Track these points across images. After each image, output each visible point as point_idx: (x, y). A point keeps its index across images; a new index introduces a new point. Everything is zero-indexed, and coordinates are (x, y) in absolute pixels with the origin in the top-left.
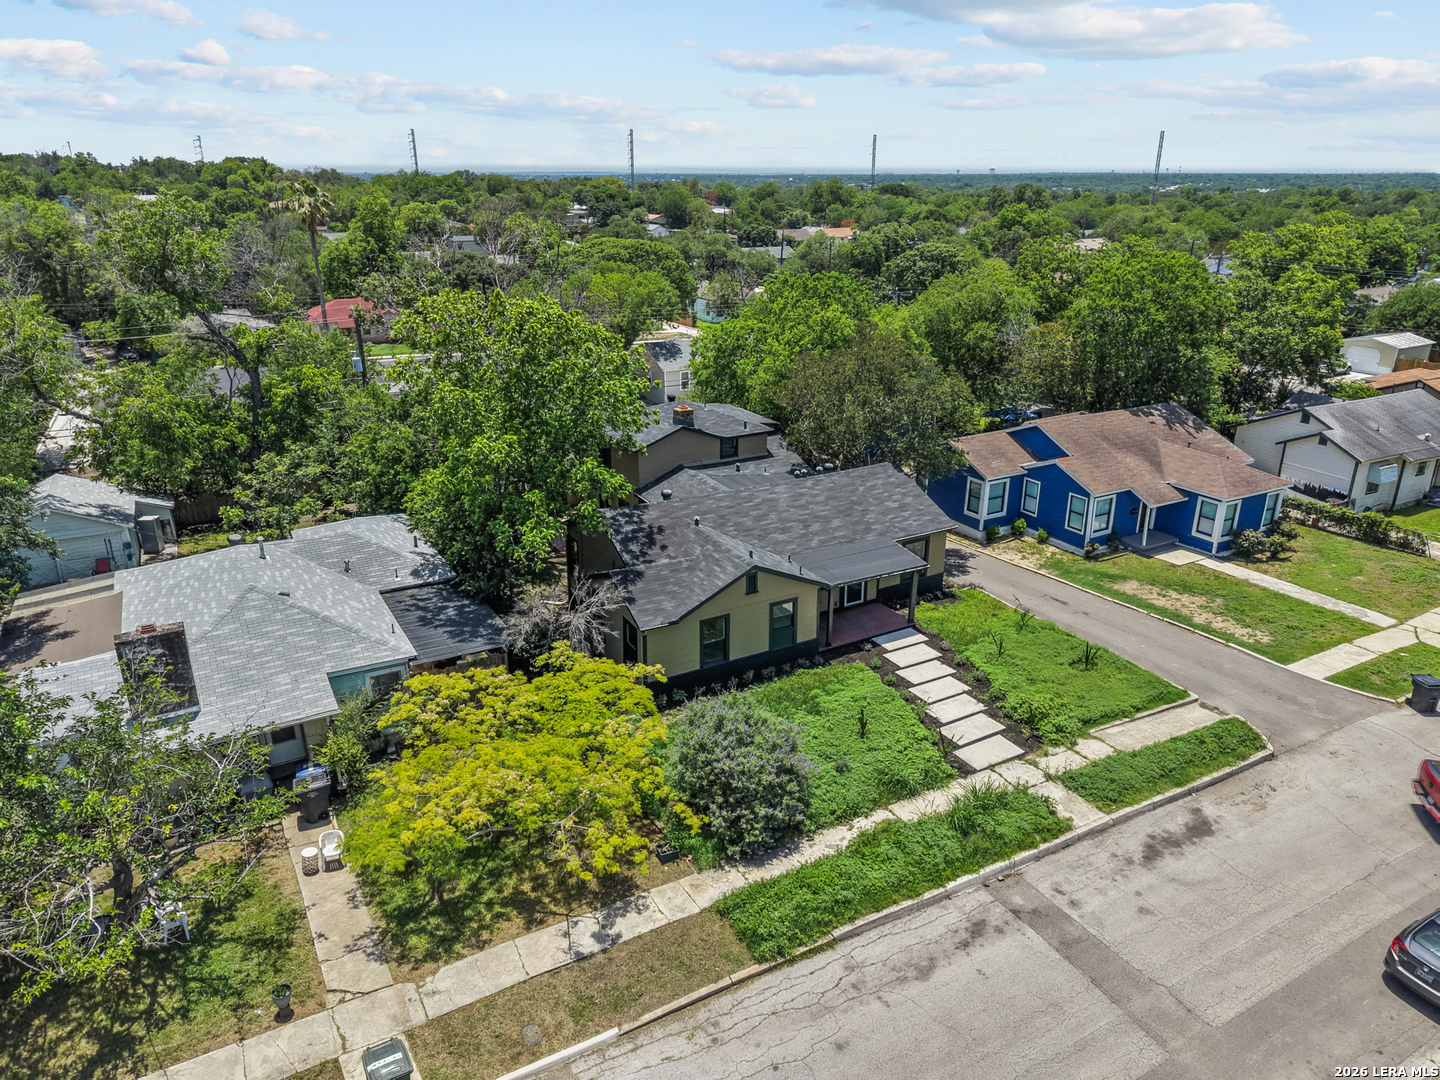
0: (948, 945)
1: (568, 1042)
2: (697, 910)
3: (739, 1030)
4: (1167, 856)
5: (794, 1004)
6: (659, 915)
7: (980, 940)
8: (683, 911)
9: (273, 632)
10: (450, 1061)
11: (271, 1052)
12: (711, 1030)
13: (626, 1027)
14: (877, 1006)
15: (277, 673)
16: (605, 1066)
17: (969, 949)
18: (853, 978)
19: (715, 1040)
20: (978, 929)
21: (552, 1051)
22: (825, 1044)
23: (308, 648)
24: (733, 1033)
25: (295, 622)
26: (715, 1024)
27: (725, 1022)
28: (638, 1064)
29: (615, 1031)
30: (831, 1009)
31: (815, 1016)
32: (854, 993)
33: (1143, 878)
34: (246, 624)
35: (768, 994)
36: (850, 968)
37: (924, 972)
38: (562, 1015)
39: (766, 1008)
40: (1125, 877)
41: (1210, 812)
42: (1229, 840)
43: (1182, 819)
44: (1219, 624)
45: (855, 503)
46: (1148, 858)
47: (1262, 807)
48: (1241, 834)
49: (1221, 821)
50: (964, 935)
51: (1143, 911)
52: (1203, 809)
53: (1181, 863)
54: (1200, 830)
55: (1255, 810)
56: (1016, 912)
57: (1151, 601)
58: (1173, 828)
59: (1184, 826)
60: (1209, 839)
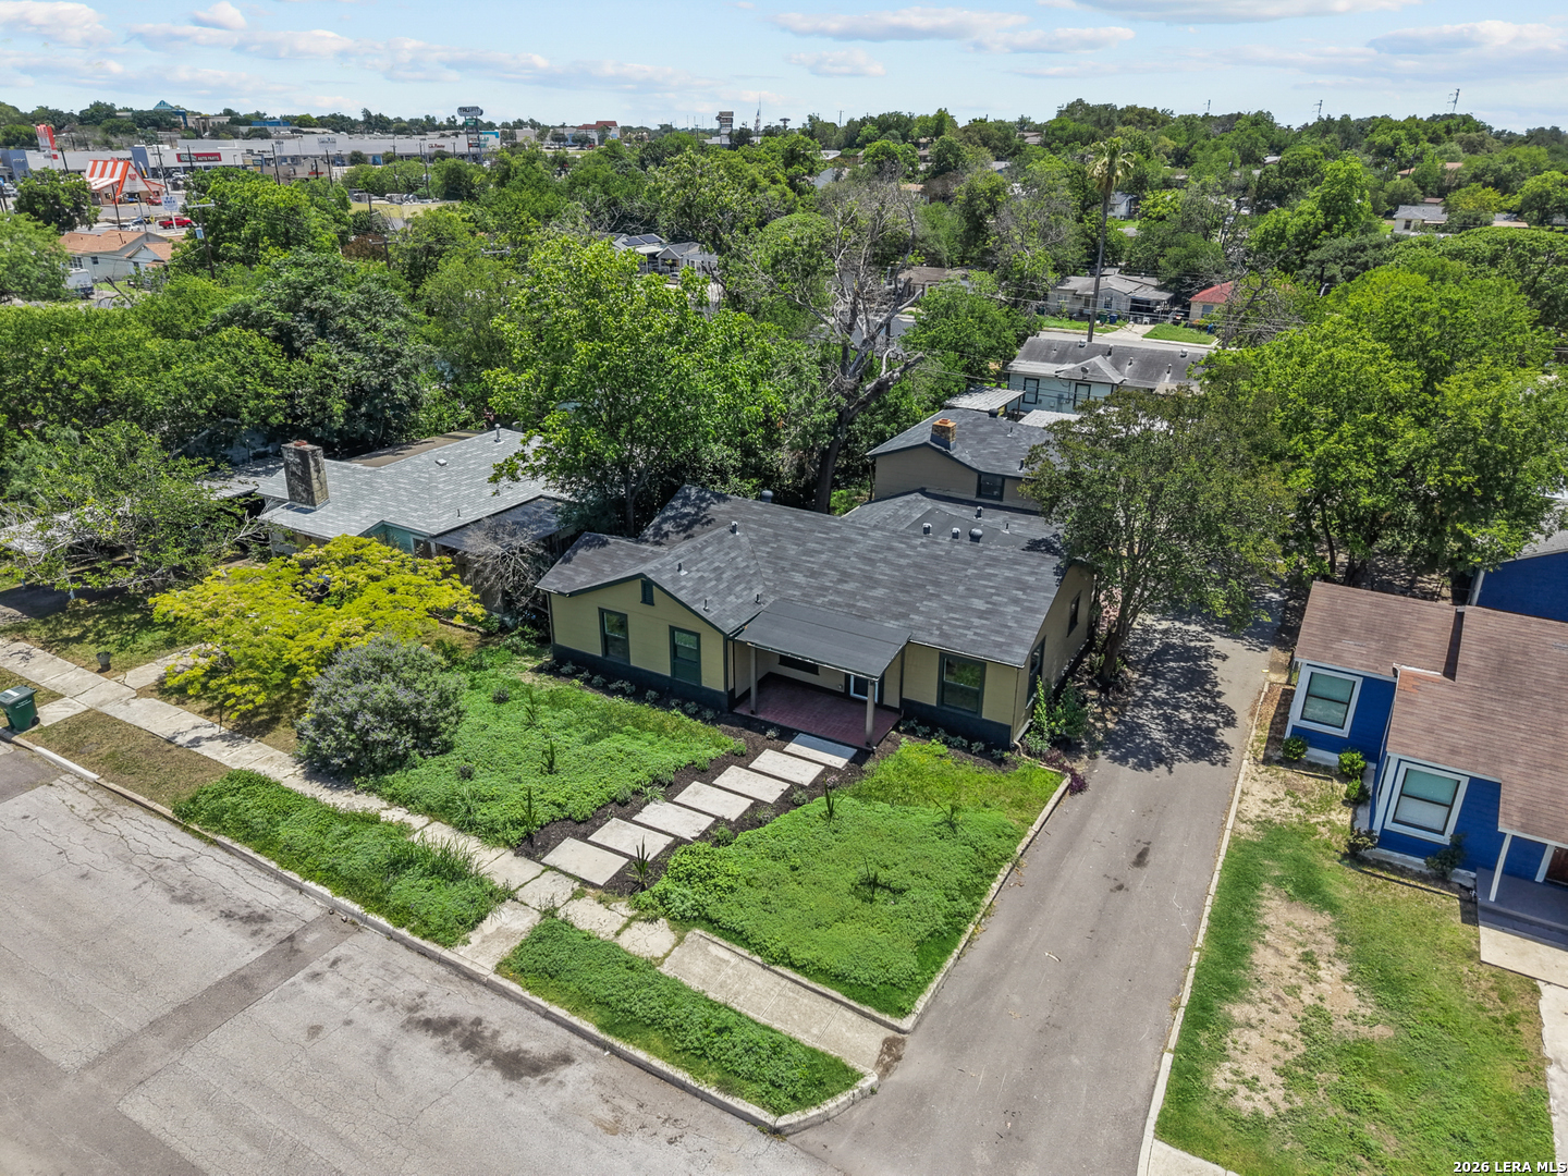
0: (226, 906)
3: (103, 827)
4: (440, 1040)
7: (238, 924)
13: (102, 781)
17: (221, 921)
20: (256, 919)
22: (88, 869)
24: (99, 826)
29: (95, 776)
33: (384, 1026)
37: (184, 900)
40: (381, 1008)
41: (568, 1073)
42: (500, 1097)
43: (535, 1047)
44: (1258, 1038)
45: (936, 583)
46: (427, 1024)
47: (613, 1130)
48: (523, 1108)
49: (550, 1086)
50: (244, 912)
51: (315, 1031)
52: (573, 1066)
53: (430, 1055)
54: (515, 1066)
55: (599, 1123)
56: (291, 938)
57: (1260, 947)
58: (509, 1040)
59: (519, 1051)
60: (496, 1075)
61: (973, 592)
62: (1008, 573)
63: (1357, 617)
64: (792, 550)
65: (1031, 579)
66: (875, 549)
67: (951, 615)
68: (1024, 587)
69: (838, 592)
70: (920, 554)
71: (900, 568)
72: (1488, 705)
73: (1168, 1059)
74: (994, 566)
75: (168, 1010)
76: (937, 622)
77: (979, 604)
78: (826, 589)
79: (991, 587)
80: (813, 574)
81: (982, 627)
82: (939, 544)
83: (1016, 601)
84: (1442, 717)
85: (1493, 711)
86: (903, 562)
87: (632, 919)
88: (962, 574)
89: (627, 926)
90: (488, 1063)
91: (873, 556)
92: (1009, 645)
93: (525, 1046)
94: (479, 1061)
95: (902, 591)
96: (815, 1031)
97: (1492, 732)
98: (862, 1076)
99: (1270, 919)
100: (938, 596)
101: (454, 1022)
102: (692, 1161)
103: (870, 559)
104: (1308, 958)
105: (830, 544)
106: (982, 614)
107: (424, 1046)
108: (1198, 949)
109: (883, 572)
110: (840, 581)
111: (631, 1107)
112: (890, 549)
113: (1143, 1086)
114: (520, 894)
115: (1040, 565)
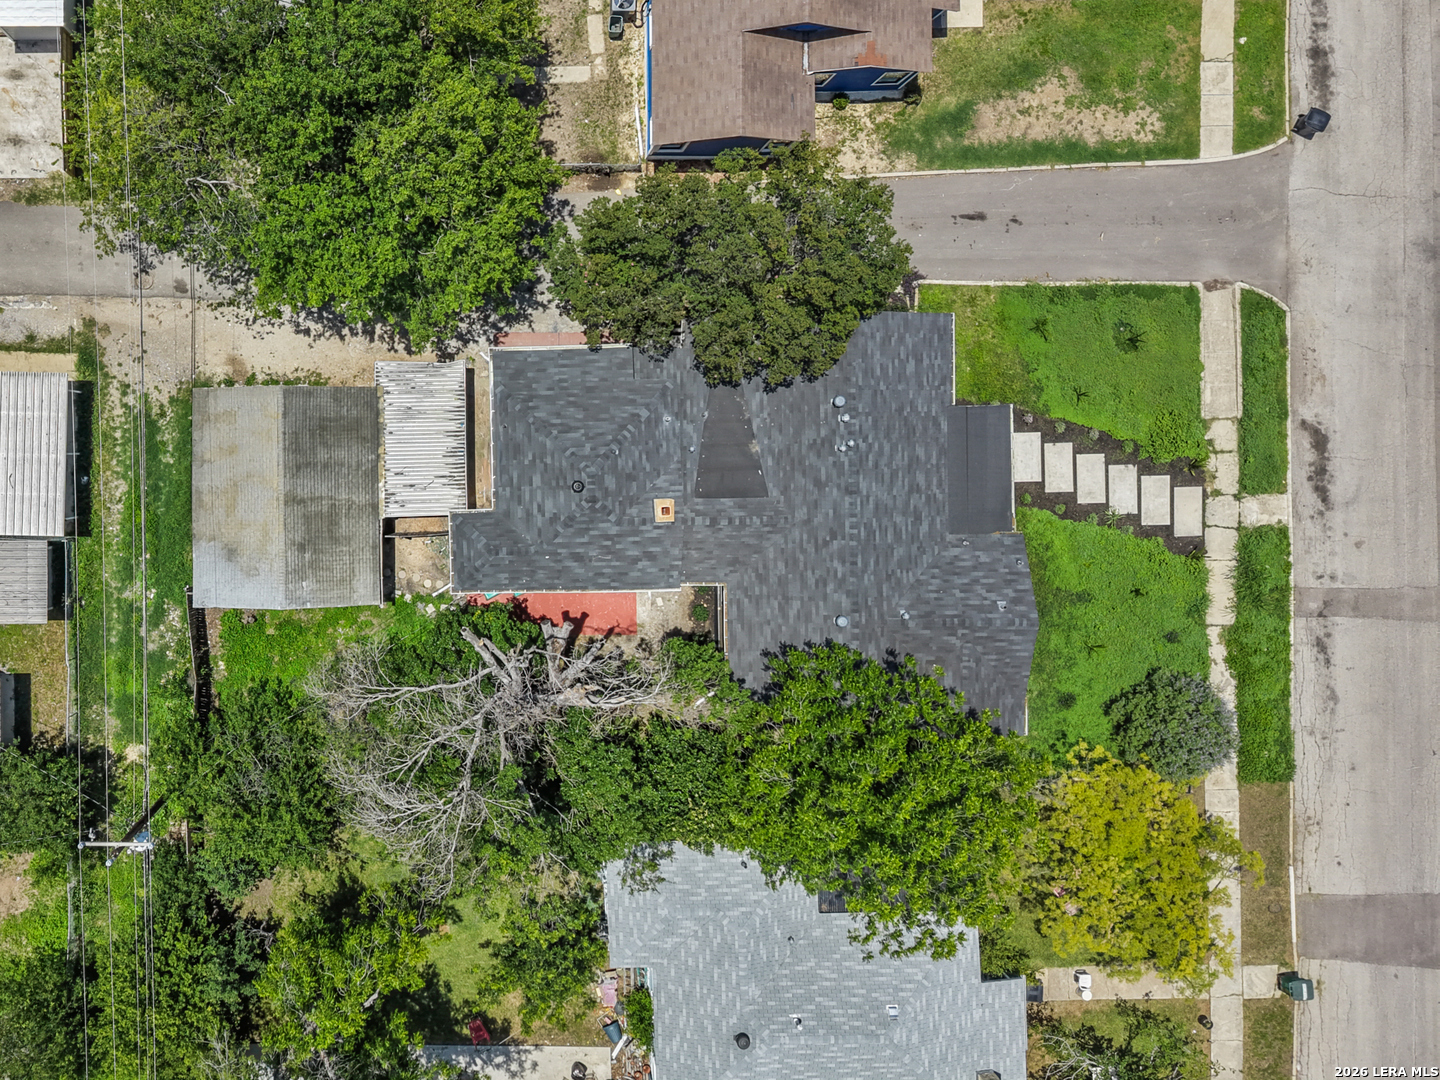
0: (1324, 671)
1: (1287, 893)
2: (1237, 792)
3: (1319, 809)
4: (1329, 486)
5: (1319, 775)
6: (1231, 814)
7: (1329, 651)
8: (1233, 800)
9: (934, 1022)
10: (1272, 950)
11: (1224, 1028)
12: (1311, 822)
13: (1292, 862)
14: (1340, 735)
15: (972, 1018)
16: (1305, 879)
17: (1332, 661)
18: (1319, 736)
19: (1318, 823)
20: (1321, 646)
21: (1289, 902)
22: (1348, 775)
23: (955, 996)
24: (1319, 813)
25: (928, 1004)
26: (1309, 818)
27: (1311, 813)
28: (1312, 864)
29: (1291, 868)
30: (1330, 759)
31: (1330, 769)
32: (1327, 742)
33: (1337, 517)
34: (923, 1041)
35: (1305, 783)
36: (1312, 733)
37: (1333, 697)
38: (1272, 891)
39: (1314, 790)
40: (1330, 528)
41: (1309, 417)
42: (1338, 435)
43: (1306, 441)
44: (1107, 127)
45: (900, 410)
46: (1325, 500)
47: (1324, 377)
48: (1337, 421)
49: (1320, 419)
50: (1321, 657)
51: (1358, 545)
52: (1305, 418)
53: (1338, 483)
54: (1320, 441)
55: (1323, 386)
56: (1320, 615)
57: (1029, 137)
58: (1310, 456)
59: (1313, 447)
60: (1330, 446)
61: (901, 376)
62: (878, 355)
63: (768, 101)
64: (899, 552)
65: (878, 336)
66: (880, 479)
67: (925, 383)
68: (887, 339)
69: (929, 487)
70: (876, 438)
71: (894, 448)
72: (884, 12)
73: (1148, 163)
74: (872, 369)
75: (1391, 621)
76: (933, 392)
77: (911, 367)
78: (928, 498)
79: (893, 363)
80: (918, 519)
81: (929, 357)
82: (861, 426)
83: (901, 339)
84: (900, 40)
85: (888, 10)
86: (887, 448)
87: (1216, 453)
88: (887, 394)
89: (1222, 452)
90: (1326, 455)
91: (887, 477)
92: (939, 330)
93: (1309, 446)
94: (1328, 459)
95: (914, 433)
96: (1225, 324)
97: (903, 11)
98: (1242, 290)
99: (1001, 136)
100: (912, 403)
101: (1317, 489)
102: (1318, 337)
103: (891, 477)
104: (1025, 112)
105: (885, 521)
106: (919, 361)
107: (1336, 491)
108: (1052, 166)
109: (901, 460)
110: (919, 490)
111: (1309, 378)
112: (876, 465)
113: (1169, 170)
114: (1236, 525)
115: (863, 334)
